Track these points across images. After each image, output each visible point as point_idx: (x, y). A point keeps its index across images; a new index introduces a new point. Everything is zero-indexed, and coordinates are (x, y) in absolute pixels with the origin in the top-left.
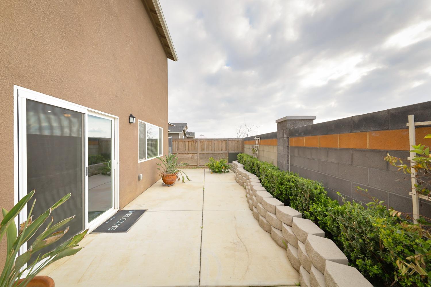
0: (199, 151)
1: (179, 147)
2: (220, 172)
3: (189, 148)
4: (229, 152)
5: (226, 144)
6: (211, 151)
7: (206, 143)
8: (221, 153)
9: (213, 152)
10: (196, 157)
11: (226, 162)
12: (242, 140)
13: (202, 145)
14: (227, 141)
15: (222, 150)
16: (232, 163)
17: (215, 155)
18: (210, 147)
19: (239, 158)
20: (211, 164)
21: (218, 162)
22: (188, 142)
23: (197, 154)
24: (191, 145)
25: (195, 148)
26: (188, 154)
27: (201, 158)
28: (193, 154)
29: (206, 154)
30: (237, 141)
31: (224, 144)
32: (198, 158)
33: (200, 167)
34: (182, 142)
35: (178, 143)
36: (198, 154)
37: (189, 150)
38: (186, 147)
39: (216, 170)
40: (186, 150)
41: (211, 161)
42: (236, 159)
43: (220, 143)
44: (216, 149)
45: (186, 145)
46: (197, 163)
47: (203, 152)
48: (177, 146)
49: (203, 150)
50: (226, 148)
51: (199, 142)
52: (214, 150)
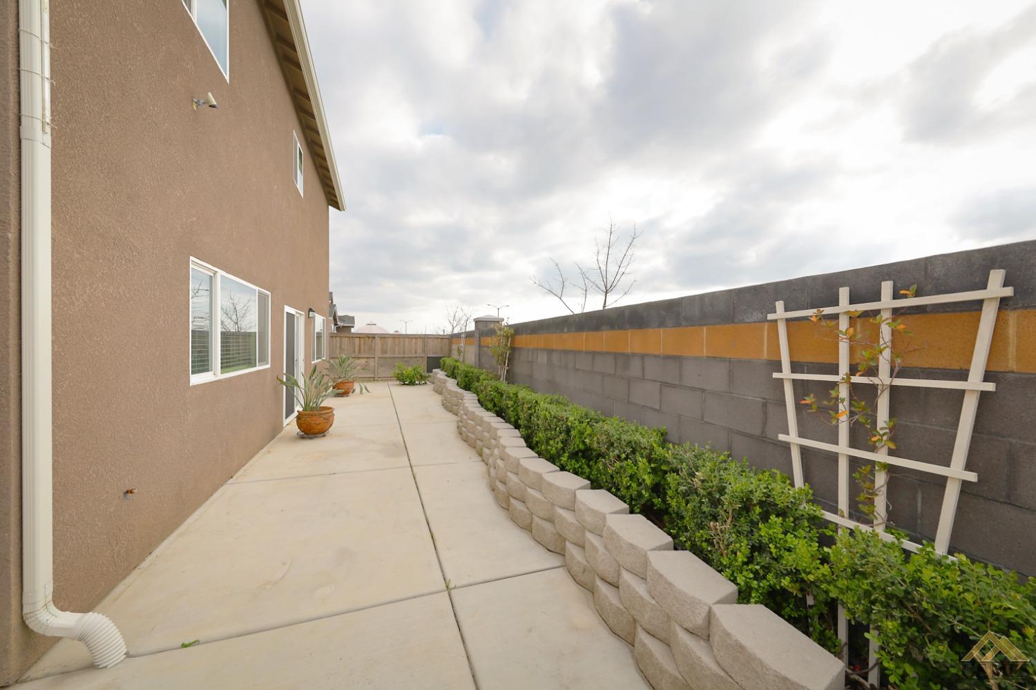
0: (378, 354)
1: (343, 347)
2: (412, 383)
3: (360, 349)
4: (429, 356)
5: (424, 342)
6: (399, 353)
7: (390, 341)
8: (416, 357)
9: (402, 356)
10: (371, 363)
11: (422, 369)
12: (448, 337)
13: (383, 345)
14: (424, 338)
15: (416, 353)
16: (432, 372)
17: (406, 360)
18: (397, 347)
19: (442, 363)
20: (400, 372)
21: (410, 369)
22: (358, 339)
23: (374, 358)
24: (364, 343)
25: (371, 349)
26: (359, 358)
27: (381, 366)
28: (367, 358)
29: (390, 358)
30: (440, 338)
31: (420, 342)
32: (376, 365)
33: (379, 379)
34: (347, 339)
35: (341, 341)
36: (376, 359)
37: (359, 352)
38: (354, 348)
39: (408, 381)
40: (354, 352)
41: (399, 367)
42: (438, 367)
43: (414, 340)
44: (406, 352)
45: (354, 344)
46: (374, 374)
47: (386, 356)
48: (338, 345)
49: (384, 351)
50: (423, 351)
51: (378, 340)
52: (404, 353)
